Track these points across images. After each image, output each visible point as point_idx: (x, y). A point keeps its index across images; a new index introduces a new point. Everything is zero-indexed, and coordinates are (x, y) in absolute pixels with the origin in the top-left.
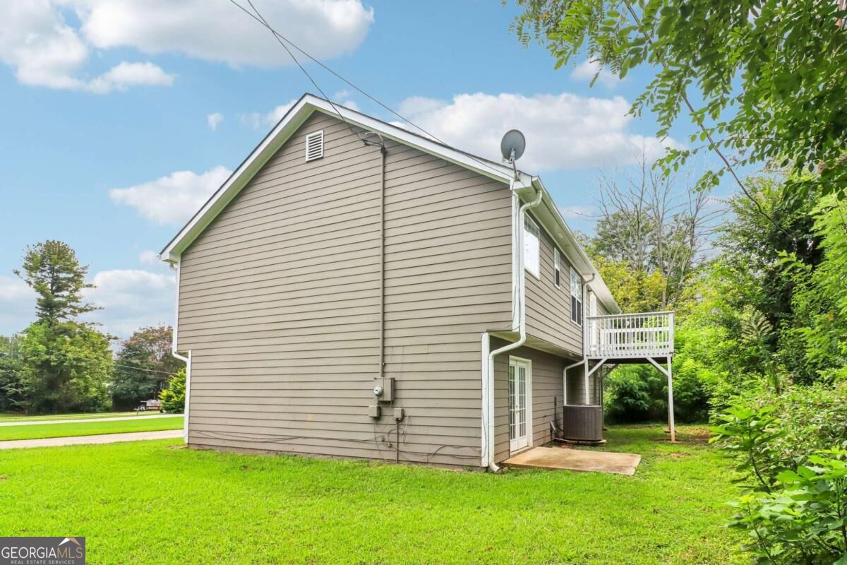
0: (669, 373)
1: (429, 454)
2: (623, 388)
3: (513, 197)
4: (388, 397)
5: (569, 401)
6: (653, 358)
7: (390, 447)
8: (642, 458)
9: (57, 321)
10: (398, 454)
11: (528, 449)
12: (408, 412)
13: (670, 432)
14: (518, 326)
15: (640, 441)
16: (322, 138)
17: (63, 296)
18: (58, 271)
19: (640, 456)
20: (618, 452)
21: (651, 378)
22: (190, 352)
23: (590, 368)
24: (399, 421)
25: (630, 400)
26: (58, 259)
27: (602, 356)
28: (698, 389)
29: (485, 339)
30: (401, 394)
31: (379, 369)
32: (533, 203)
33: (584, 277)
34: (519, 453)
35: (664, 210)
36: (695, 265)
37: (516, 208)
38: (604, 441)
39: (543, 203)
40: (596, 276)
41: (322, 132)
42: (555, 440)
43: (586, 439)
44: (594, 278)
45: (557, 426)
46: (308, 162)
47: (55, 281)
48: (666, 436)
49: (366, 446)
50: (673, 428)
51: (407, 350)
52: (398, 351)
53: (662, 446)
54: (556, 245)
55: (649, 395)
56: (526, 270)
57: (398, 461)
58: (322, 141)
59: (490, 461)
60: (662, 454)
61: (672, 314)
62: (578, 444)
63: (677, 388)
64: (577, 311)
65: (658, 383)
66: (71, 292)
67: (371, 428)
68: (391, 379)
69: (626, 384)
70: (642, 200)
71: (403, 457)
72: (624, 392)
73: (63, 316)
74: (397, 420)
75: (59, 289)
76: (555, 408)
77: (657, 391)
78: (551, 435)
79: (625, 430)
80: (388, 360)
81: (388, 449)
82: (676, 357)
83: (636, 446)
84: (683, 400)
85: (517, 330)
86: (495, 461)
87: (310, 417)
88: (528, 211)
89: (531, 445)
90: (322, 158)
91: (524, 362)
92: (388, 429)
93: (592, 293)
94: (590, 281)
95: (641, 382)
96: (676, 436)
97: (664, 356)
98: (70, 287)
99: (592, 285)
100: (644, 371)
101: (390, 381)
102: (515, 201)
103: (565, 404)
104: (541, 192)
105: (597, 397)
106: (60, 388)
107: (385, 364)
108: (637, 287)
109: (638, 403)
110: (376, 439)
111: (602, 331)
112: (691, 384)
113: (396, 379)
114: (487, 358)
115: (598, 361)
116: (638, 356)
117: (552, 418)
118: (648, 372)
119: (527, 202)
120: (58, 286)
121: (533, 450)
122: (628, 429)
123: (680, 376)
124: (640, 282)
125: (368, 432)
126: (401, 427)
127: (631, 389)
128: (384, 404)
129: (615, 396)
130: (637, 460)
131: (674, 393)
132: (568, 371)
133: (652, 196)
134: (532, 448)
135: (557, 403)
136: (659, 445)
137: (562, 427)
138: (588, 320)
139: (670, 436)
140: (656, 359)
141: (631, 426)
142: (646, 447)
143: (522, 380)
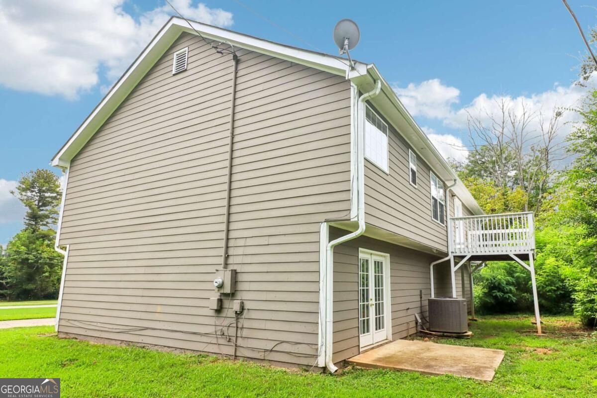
0: (531, 269)
1: (266, 351)
2: (492, 283)
3: (352, 89)
4: (227, 290)
5: (437, 294)
6: (516, 255)
7: (229, 341)
8: (506, 355)
9: (39, 229)
10: (236, 350)
11: (386, 343)
12: (247, 305)
13: (536, 324)
14: (356, 214)
15: (506, 334)
16: (187, 55)
17: (47, 210)
18: (44, 191)
19: (503, 352)
20: (481, 346)
21: (517, 274)
22: (68, 246)
23: (456, 264)
24: (239, 314)
25: (498, 294)
26: (44, 182)
27: (467, 252)
28: (561, 284)
29: (324, 229)
30: (241, 286)
31: (221, 260)
32: (371, 93)
33: (446, 182)
34: (373, 348)
35: (522, 141)
36: (551, 185)
37: (355, 98)
38: (470, 333)
39: (382, 93)
40: (457, 181)
41: (187, 48)
42: (421, 332)
43: (451, 331)
44: (455, 183)
45: (423, 318)
46: (174, 75)
47: (42, 199)
48: (533, 327)
49: (205, 339)
50: (538, 319)
51: (250, 242)
52: (241, 242)
53: (528, 340)
54: (409, 145)
55: (516, 289)
56: (365, 159)
57: (236, 356)
58: (186, 57)
59: (327, 361)
60: (527, 349)
61: (531, 214)
62: (443, 336)
63: (541, 283)
64: (439, 211)
65: (524, 278)
66: (53, 207)
67: (212, 321)
68: (232, 270)
69: (494, 279)
70: (503, 133)
71: (241, 352)
72: (493, 286)
73: (44, 225)
74: (236, 312)
75: (44, 205)
76: (421, 301)
77: (523, 285)
78: (416, 327)
79: (494, 321)
80: (231, 252)
81: (227, 343)
82: (538, 256)
83: (501, 338)
84: (548, 294)
85: (356, 219)
86: (333, 360)
87: (159, 309)
88: (368, 102)
89: (390, 338)
90: (186, 70)
91: (382, 256)
92: (227, 322)
93: (456, 197)
94: (452, 186)
95: (508, 278)
96: (542, 328)
97: (526, 252)
98: (53, 203)
99: (455, 190)
100: (510, 268)
101: (230, 272)
102: (353, 91)
103: (433, 297)
104: (379, 81)
105: (466, 291)
106: (36, 280)
107: (228, 256)
108: (503, 200)
109: (507, 296)
110: (216, 332)
111: (469, 232)
112: (555, 280)
113: (238, 271)
114: (326, 248)
115: (463, 257)
116: (500, 253)
117: (418, 310)
118: (514, 269)
119: (366, 92)
120: (43, 202)
121: (392, 343)
122: (497, 319)
123: (544, 272)
124: (505, 197)
125: (209, 324)
126: (240, 320)
127: (499, 284)
128: (226, 296)
129: (485, 289)
130: (500, 356)
131: (538, 288)
132: (434, 266)
133: (512, 132)
134: (391, 342)
135: (423, 295)
136: (526, 338)
137: (428, 319)
138: (452, 221)
139: (537, 329)
140: (518, 256)
141: (501, 316)
142: (512, 340)
143: (378, 273)
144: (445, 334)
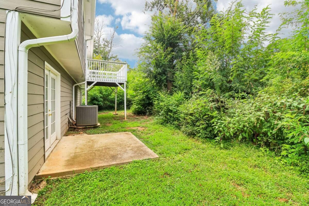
0: (125, 90)
2: (93, 97)
6: (119, 83)
11: (58, 143)
19: (130, 133)
38: (99, 124)
44: (92, 38)
50: (125, 114)
55: (103, 100)
69: (95, 95)
76: (70, 108)
85: (68, 20)
89: (60, 137)
95: (100, 95)
97: (123, 82)
114: (17, 48)
134: (60, 140)
143: (53, 88)
144: (87, 127)
